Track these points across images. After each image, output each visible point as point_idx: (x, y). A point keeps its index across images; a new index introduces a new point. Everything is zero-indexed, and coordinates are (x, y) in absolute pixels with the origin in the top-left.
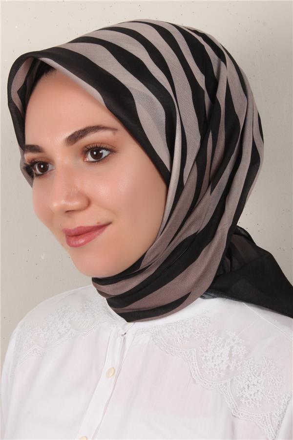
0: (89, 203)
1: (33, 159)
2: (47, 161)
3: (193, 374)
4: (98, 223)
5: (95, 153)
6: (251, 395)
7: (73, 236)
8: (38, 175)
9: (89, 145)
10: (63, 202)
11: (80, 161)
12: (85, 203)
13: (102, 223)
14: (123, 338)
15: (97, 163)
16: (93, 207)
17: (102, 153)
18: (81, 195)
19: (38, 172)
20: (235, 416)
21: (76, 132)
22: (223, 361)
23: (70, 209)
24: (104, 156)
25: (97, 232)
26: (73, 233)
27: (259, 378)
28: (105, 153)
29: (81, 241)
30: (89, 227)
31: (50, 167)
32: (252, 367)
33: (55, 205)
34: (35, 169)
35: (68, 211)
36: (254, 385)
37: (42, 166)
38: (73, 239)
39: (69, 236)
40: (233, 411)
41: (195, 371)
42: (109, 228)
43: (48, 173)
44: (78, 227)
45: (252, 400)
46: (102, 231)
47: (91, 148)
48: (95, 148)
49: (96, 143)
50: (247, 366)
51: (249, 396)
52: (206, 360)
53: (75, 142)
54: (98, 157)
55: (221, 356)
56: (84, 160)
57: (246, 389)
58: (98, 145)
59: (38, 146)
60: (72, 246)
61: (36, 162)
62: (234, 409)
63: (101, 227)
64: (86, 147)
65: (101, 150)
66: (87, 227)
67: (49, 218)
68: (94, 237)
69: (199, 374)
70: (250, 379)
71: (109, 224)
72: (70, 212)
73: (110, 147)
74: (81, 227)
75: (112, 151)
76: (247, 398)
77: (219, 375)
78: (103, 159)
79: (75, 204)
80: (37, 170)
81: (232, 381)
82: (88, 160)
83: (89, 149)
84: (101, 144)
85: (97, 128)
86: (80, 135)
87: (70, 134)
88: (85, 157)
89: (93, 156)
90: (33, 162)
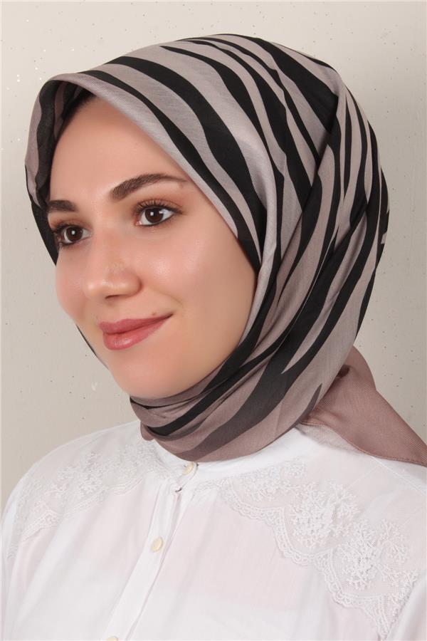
0: (141, 286)
1: (62, 222)
2: (81, 225)
3: (279, 544)
4: (154, 314)
5: (152, 214)
6: (362, 573)
7: (114, 334)
8: (65, 245)
9: (144, 201)
10: (103, 283)
11: (130, 225)
12: (134, 286)
13: (159, 314)
14: (177, 495)
15: (154, 227)
16: (146, 291)
17: (162, 215)
18: (128, 273)
19: (67, 240)
20: (337, 603)
21: (126, 182)
22: (323, 525)
23: (112, 294)
24: (164, 218)
25: (149, 330)
26: (115, 329)
27: (374, 548)
28: (166, 214)
29: (126, 341)
30: (140, 320)
31: (85, 233)
32: (365, 532)
33: (91, 287)
34: (63, 238)
35: (109, 297)
36: (367, 558)
37: (73, 233)
38: (113, 338)
39: (109, 334)
40: (334, 594)
41: (282, 539)
42: (168, 323)
43: (81, 243)
44: (124, 321)
45: (364, 579)
46: (158, 327)
47: (147, 206)
48: (152, 206)
49: (155, 199)
50: (358, 532)
51: (359, 575)
52: (298, 524)
53: (123, 198)
55: (321, 517)
56: (135, 224)
57: (356, 564)
58: (157, 202)
59: (68, 202)
60: (112, 348)
61: (66, 225)
62: (337, 592)
63: (157, 321)
64: (139, 204)
65: (160, 210)
66: (137, 320)
67: (79, 307)
68: (146, 336)
69: (288, 544)
70: (362, 551)
71: (169, 316)
72: (112, 298)
73: (174, 206)
74: (127, 320)
75: (177, 211)
76: (356, 578)
77: (317, 545)
78: (163, 221)
79: (121, 286)
80: (66, 237)
81: (335, 551)
82: (141, 223)
83: (145, 207)
84: (162, 200)
85: (157, 178)
86: (133, 186)
87: (117, 184)
88: (137, 219)
89: (148, 217)
90: (61, 225)
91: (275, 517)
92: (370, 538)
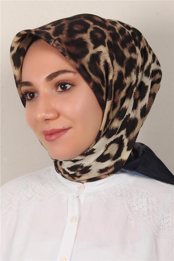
0: (59, 115)
1: (27, 90)
2: (34, 91)
3: (128, 215)
4: (64, 127)
5: (63, 86)
6: (165, 224)
7: (49, 135)
8: (29, 100)
9: (60, 81)
10: (43, 114)
11: (54, 91)
12: (56, 115)
13: (66, 127)
14: (77, 199)
15: (64, 92)
16: (61, 117)
17: (67, 87)
18: (54, 110)
19: (29, 98)
20: (157, 236)
21: (52, 73)
22: (144, 206)
23: (48, 118)
24: (68, 88)
25: (62, 133)
26: (49, 133)
28: (68, 86)
29: (53, 137)
30: (58, 129)
31: (36, 95)
32: (163, 208)
33: (39, 116)
34: (27, 97)
35: (46, 120)
37: (31, 95)
38: (48, 137)
39: (47, 135)
40: (156, 233)
41: (128, 213)
42: (70, 130)
43: (35, 99)
44: (52, 130)
45: (166, 226)
46: (65, 132)
47: (61, 83)
48: (62, 83)
49: (64, 80)
50: (161, 208)
51: (164, 225)
52: (133, 206)
53: (52, 80)
54: (64, 89)
55: (142, 203)
56: (56, 91)
57: (162, 221)
58: (65, 82)
59: (29, 82)
60: (48, 141)
61: (29, 92)
62: (157, 232)
63: (65, 130)
64: (58, 82)
65: (66, 85)
66: (57, 129)
67: (34, 124)
68: (61, 135)
69: (131, 215)
70: (164, 215)
71: (70, 128)
72: (48, 120)
73: (72, 83)
74: (53, 129)
75: (73, 85)
76: (163, 226)
77: (143, 214)
78: (67, 89)
79: (50, 115)
80: (28, 97)
81: (153, 216)
82: (58, 90)
83: (60, 84)
84: (67, 81)
85: (64, 71)
86: (55, 75)
87: (49, 74)
88: (57, 88)
89: (61, 88)
90: (26, 92)
91: (123, 205)
92: (166, 210)
